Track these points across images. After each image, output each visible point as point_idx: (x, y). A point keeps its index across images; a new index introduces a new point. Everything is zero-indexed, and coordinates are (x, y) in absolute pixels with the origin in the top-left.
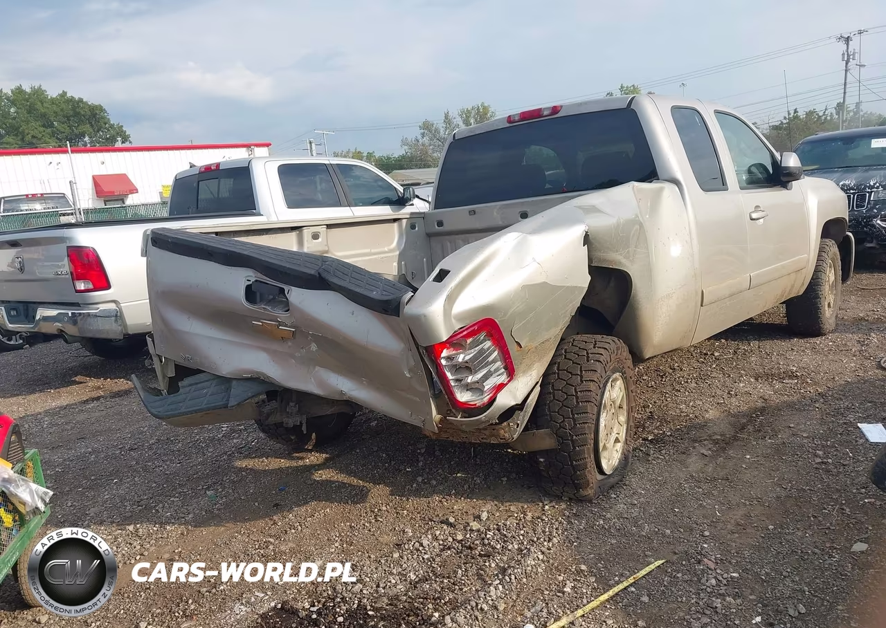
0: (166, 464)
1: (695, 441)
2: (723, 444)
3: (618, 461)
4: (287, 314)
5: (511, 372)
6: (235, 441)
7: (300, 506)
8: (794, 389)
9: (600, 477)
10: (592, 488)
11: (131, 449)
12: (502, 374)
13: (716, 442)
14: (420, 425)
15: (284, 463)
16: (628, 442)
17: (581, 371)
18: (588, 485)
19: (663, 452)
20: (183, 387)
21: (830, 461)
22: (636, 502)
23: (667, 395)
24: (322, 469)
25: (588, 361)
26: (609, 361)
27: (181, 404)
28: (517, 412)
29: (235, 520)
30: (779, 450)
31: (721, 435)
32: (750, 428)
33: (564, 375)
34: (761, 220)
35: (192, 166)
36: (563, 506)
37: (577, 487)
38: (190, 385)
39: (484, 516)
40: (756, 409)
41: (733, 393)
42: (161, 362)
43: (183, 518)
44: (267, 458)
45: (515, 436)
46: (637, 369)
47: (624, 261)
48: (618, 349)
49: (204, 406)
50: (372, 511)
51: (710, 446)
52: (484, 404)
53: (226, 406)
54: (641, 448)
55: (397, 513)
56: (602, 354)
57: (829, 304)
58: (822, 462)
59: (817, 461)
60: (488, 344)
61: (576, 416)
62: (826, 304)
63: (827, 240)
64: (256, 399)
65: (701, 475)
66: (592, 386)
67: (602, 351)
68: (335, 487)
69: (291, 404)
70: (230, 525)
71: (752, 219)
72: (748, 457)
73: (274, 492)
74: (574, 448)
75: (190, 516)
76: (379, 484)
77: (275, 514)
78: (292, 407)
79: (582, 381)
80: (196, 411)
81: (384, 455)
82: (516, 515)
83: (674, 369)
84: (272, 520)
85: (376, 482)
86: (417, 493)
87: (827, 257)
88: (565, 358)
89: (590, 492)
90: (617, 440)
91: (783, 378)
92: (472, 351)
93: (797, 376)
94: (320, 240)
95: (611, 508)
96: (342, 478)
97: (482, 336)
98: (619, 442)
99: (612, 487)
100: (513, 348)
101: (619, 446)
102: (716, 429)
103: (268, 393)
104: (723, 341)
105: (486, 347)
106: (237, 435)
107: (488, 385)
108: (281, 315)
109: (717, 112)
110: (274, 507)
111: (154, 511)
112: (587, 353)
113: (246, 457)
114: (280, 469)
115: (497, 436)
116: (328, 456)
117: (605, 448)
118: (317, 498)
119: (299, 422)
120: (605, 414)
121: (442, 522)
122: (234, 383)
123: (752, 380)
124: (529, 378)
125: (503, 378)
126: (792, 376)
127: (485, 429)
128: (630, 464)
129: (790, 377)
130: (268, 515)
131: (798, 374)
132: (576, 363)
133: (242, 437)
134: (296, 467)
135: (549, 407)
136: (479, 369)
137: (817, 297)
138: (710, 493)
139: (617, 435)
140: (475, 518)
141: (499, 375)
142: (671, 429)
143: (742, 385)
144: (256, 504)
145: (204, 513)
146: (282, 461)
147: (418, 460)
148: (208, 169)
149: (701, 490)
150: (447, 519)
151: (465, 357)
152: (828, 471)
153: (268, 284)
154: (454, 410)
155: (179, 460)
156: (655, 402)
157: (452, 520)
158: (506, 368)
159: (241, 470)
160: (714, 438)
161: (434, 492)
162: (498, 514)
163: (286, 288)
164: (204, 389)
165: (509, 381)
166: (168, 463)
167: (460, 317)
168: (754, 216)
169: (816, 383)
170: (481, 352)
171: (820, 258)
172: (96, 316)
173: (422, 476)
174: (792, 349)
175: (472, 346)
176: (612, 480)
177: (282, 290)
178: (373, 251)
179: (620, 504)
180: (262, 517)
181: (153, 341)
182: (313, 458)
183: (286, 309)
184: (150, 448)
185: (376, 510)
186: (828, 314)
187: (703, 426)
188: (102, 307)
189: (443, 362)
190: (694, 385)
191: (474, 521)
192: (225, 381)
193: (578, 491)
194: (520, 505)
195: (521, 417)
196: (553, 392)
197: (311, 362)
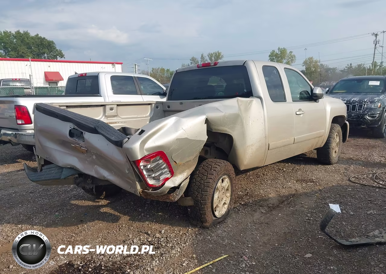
0: (43, 200)
1: (261, 206)
2: (272, 208)
3: (225, 212)
4: (83, 143)
5: (172, 173)
6: (74, 192)
7: (91, 222)
8: (310, 187)
9: (214, 218)
10: (209, 223)
11: (30, 193)
12: (168, 174)
13: (269, 207)
14: (134, 193)
15: (90, 203)
16: (231, 205)
17: (207, 174)
18: (207, 222)
19: (246, 210)
20: (44, 169)
21: (312, 218)
22: (226, 230)
23: (257, 186)
24: (105, 207)
25: (211, 170)
26: (220, 170)
27: (42, 176)
28: (177, 190)
29: (63, 226)
30: (293, 213)
31: (273, 205)
32: (286, 203)
33: (201, 175)
34: (302, 115)
35: (76, 73)
36: (197, 229)
37: (202, 222)
38: (47, 169)
39: (163, 231)
40: (291, 195)
41: (284, 187)
42: (39, 158)
43: (42, 223)
44: (84, 201)
45: (176, 200)
46: (249, 173)
47: (228, 130)
48: (226, 166)
49: (52, 178)
50: (119, 226)
51: (266, 209)
52: (159, 186)
53: (59, 179)
54: (237, 208)
55: (129, 228)
56: (217, 168)
57: (335, 152)
58: (308, 219)
59: (306, 218)
60: (161, 161)
61: (203, 192)
62: (334, 151)
63: (335, 124)
64: (74, 177)
65: (258, 221)
66: (211, 181)
67: (217, 166)
68: (107, 215)
69: (89, 179)
70: (60, 228)
71: (297, 114)
72: (280, 215)
73: (82, 215)
74: (201, 206)
75: (45, 223)
76: (126, 215)
77: (80, 224)
78: (89, 181)
79: (207, 179)
80: (49, 180)
81: (132, 203)
82: (176, 232)
83: (264, 175)
84: (77, 226)
85: (125, 214)
86: (140, 220)
87: (334, 131)
88: (202, 168)
89: (207, 224)
90: (225, 204)
91: (308, 182)
92: (154, 164)
93: (314, 182)
94: (113, 111)
95: (215, 232)
96: (112, 211)
97: (158, 158)
98: (226, 204)
99: (219, 223)
100: (173, 164)
101: (226, 206)
102: (272, 202)
103: (78, 174)
104: (290, 164)
105: (160, 163)
106: (76, 190)
107: (162, 178)
108: (81, 143)
109: (285, 68)
110: (80, 221)
111: (31, 220)
112: (211, 167)
113: (77, 199)
114: (88, 206)
115: (169, 199)
116: (109, 202)
117: (217, 206)
118: (98, 219)
119: (92, 187)
120: (218, 193)
121: (145, 233)
122: (64, 169)
123: (295, 182)
124: (183, 176)
125: (169, 176)
126: (312, 181)
127: (163, 195)
128: (230, 214)
129: (311, 182)
130: (77, 225)
131: (314, 180)
132: (206, 171)
133: (77, 191)
134: (95, 205)
135: (193, 188)
136: (157, 172)
137: (329, 148)
138: (258, 229)
139: (225, 201)
140: (159, 232)
141: (167, 174)
142: (253, 200)
143: (289, 184)
144: (74, 220)
145: (51, 222)
146: (90, 202)
147: (145, 206)
148: (82, 75)
149: (255, 227)
150: (148, 232)
151: (151, 166)
152: (309, 223)
153: (78, 130)
154: (148, 188)
155: (49, 199)
156: (251, 188)
157: (149, 232)
158: (170, 171)
159: (73, 205)
160: (269, 205)
161: (147, 220)
162: (169, 231)
163: (84, 132)
164: (53, 171)
165: (171, 177)
166: (44, 199)
167: (147, 150)
168: (298, 113)
169: (320, 185)
170: (158, 164)
171: (331, 132)
172: (25, 135)
173: (144, 213)
174: (317, 170)
175: (153, 162)
176: (220, 220)
177: (82, 133)
178: (138, 116)
179: (220, 231)
180: (74, 225)
181: (35, 149)
182: (103, 202)
183: (83, 141)
184: (39, 193)
185: (121, 226)
186: (334, 155)
187: (266, 200)
188: (28, 132)
189: (142, 167)
190: (270, 182)
191: (158, 233)
192: (61, 168)
193: (203, 224)
194: (180, 228)
195: (178, 192)
196: (195, 182)
197: (93, 163)
